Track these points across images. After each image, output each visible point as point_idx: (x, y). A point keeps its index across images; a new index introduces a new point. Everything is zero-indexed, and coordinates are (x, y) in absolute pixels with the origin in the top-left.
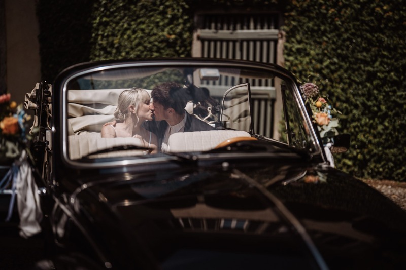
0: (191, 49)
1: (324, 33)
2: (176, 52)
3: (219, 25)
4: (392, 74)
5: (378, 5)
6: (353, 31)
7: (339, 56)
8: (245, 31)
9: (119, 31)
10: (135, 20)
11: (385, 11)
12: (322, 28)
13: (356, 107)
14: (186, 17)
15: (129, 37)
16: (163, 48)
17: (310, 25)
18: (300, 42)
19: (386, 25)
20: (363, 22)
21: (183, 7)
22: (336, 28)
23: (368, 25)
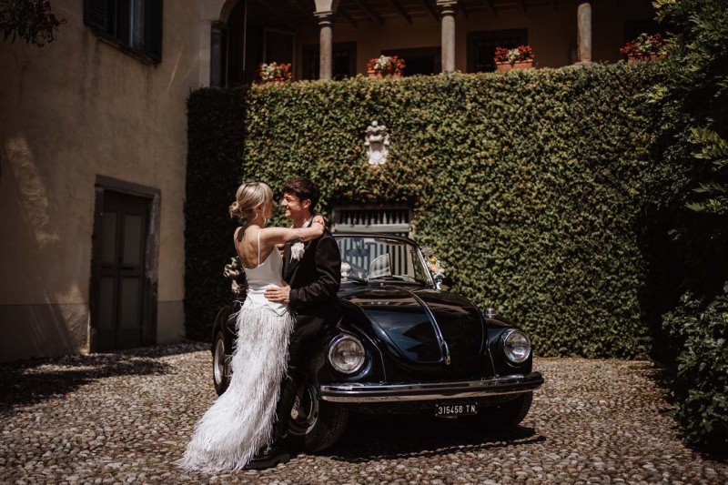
1: (449, 226)
3: (355, 220)
4: (508, 261)
5: (492, 203)
6: (473, 224)
7: (462, 245)
8: (379, 225)
10: (278, 216)
11: (499, 208)
12: (447, 221)
13: (479, 290)
17: (437, 219)
18: (428, 234)
19: (500, 220)
20: (482, 216)
22: (459, 222)
23: (485, 219)
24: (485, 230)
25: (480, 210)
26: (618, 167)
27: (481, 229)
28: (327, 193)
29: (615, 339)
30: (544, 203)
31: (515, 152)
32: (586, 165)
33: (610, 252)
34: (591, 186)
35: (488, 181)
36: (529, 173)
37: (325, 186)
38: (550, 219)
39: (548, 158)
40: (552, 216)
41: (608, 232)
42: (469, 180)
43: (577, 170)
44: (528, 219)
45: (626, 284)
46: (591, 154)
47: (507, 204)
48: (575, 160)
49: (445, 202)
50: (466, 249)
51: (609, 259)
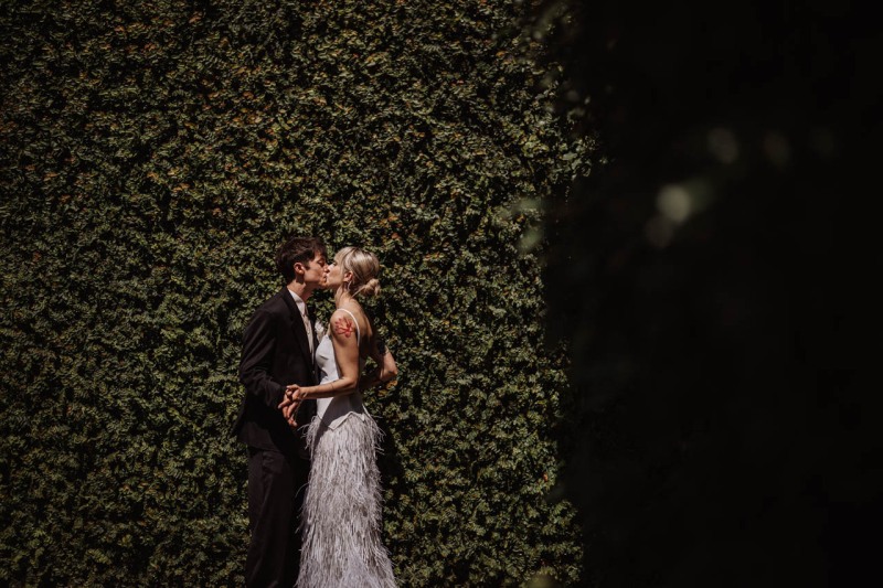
24: (136, 245)
25: (123, 190)
26: (495, 79)
27: (126, 240)
29: (478, 551)
30: (298, 173)
31: (223, 30)
32: (413, 72)
33: (471, 310)
34: (424, 128)
35: (150, 108)
36: (258, 86)
38: (313, 215)
39: (312, 47)
40: (319, 208)
41: (466, 253)
42: (96, 103)
43: (387, 81)
44: (255, 216)
45: (509, 398)
46: (426, 41)
47: (197, 173)
48: (384, 56)
49: (26, 161)
50: (83, 298)
51: (468, 330)
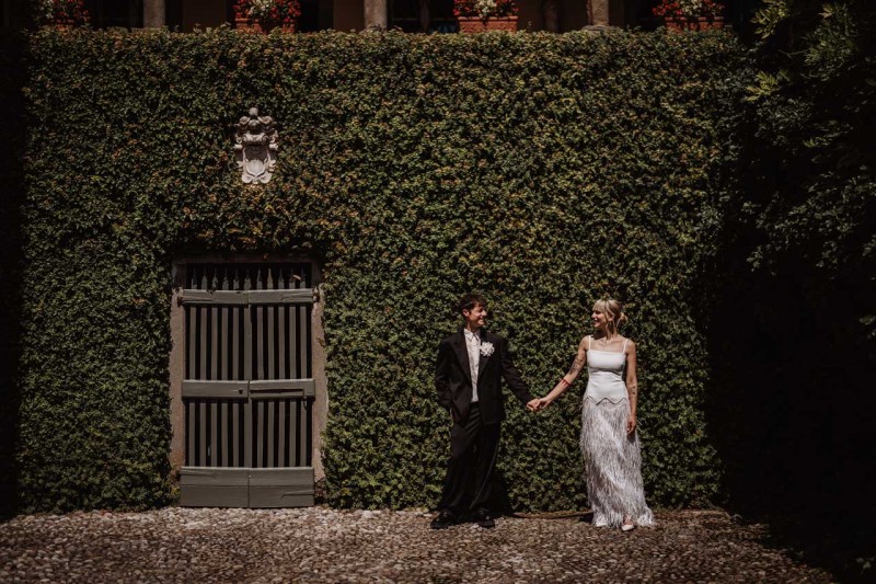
0: (168, 322)
1: (387, 293)
2: (148, 326)
3: (215, 280)
5: (461, 254)
6: (429, 289)
7: (411, 326)
8: (260, 291)
9: (41, 292)
10: (73, 274)
11: (473, 263)
12: (384, 286)
14: (161, 269)
15: (61, 302)
16: (124, 320)
17: (366, 281)
18: (351, 307)
19: (475, 281)
20: (443, 277)
21: (156, 252)
22: (405, 286)
23: (450, 281)
24: (449, 301)
25: (440, 267)
26: (662, 199)
27: (443, 298)
28: (166, 233)
29: (660, 477)
30: (547, 256)
31: (498, 170)
32: (612, 195)
33: (651, 336)
34: (621, 228)
35: (454, 217)
36: (521, 205)
37: (162, 220)
38: (558, 282)
39: (552, 180)
40: (560, 277)
41: (648, 303)
42: (421, 214)
43: (597, 200)
44: (522, 282)
45: (676, 386)
46: (620, 177)
47: (486, 257)
48: (595, 185)
49: (380, 252)
50: (418, 333)
51: (650, 348)
